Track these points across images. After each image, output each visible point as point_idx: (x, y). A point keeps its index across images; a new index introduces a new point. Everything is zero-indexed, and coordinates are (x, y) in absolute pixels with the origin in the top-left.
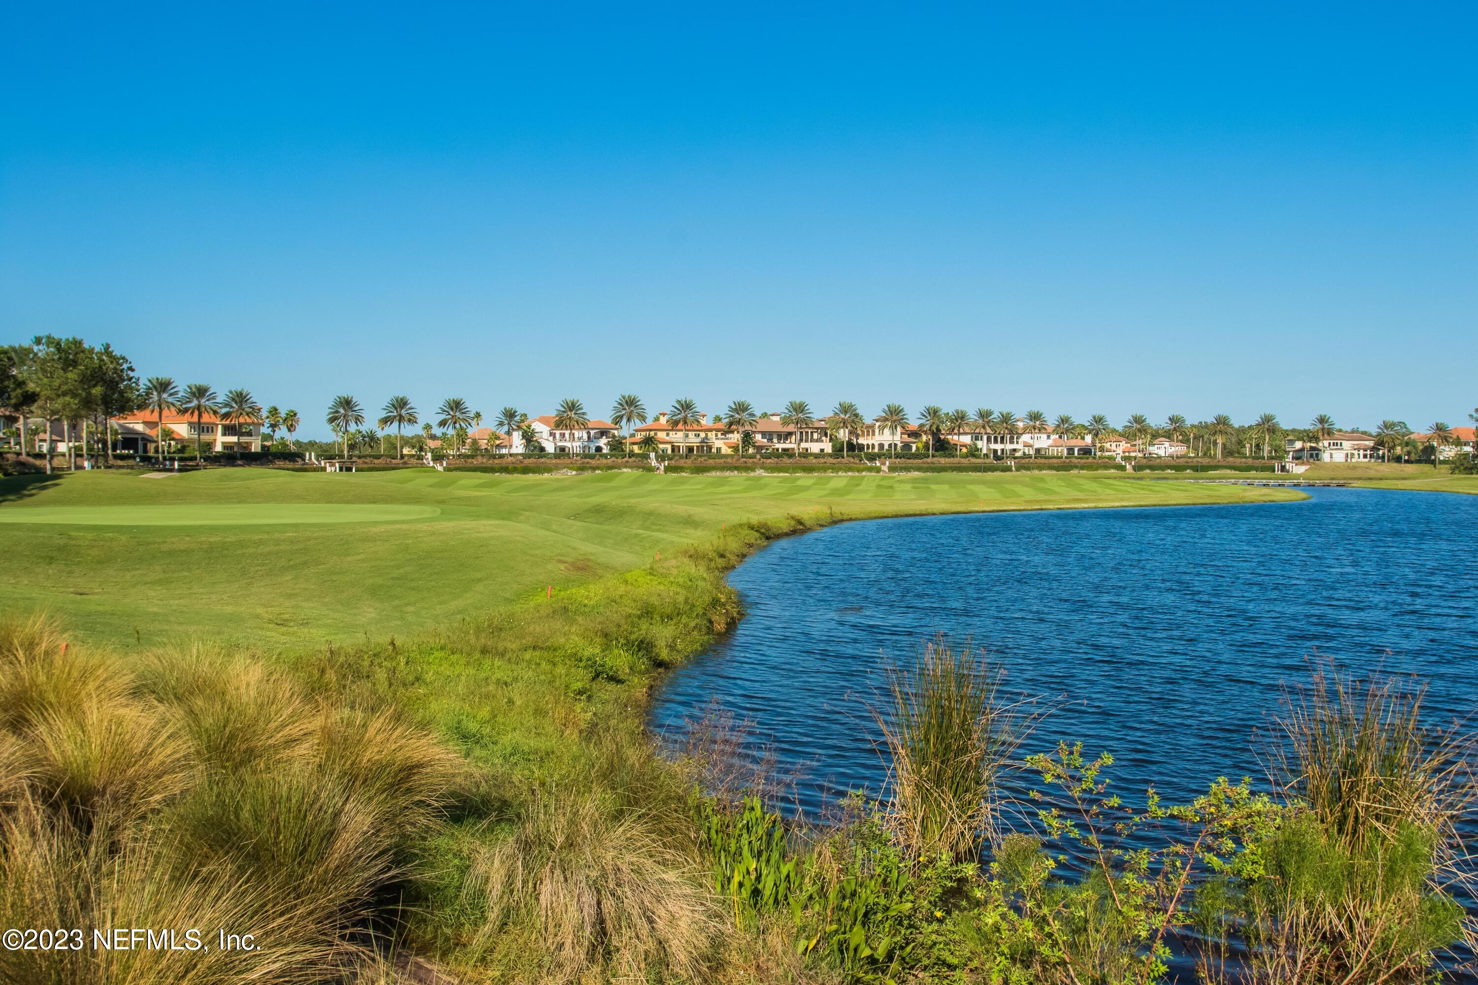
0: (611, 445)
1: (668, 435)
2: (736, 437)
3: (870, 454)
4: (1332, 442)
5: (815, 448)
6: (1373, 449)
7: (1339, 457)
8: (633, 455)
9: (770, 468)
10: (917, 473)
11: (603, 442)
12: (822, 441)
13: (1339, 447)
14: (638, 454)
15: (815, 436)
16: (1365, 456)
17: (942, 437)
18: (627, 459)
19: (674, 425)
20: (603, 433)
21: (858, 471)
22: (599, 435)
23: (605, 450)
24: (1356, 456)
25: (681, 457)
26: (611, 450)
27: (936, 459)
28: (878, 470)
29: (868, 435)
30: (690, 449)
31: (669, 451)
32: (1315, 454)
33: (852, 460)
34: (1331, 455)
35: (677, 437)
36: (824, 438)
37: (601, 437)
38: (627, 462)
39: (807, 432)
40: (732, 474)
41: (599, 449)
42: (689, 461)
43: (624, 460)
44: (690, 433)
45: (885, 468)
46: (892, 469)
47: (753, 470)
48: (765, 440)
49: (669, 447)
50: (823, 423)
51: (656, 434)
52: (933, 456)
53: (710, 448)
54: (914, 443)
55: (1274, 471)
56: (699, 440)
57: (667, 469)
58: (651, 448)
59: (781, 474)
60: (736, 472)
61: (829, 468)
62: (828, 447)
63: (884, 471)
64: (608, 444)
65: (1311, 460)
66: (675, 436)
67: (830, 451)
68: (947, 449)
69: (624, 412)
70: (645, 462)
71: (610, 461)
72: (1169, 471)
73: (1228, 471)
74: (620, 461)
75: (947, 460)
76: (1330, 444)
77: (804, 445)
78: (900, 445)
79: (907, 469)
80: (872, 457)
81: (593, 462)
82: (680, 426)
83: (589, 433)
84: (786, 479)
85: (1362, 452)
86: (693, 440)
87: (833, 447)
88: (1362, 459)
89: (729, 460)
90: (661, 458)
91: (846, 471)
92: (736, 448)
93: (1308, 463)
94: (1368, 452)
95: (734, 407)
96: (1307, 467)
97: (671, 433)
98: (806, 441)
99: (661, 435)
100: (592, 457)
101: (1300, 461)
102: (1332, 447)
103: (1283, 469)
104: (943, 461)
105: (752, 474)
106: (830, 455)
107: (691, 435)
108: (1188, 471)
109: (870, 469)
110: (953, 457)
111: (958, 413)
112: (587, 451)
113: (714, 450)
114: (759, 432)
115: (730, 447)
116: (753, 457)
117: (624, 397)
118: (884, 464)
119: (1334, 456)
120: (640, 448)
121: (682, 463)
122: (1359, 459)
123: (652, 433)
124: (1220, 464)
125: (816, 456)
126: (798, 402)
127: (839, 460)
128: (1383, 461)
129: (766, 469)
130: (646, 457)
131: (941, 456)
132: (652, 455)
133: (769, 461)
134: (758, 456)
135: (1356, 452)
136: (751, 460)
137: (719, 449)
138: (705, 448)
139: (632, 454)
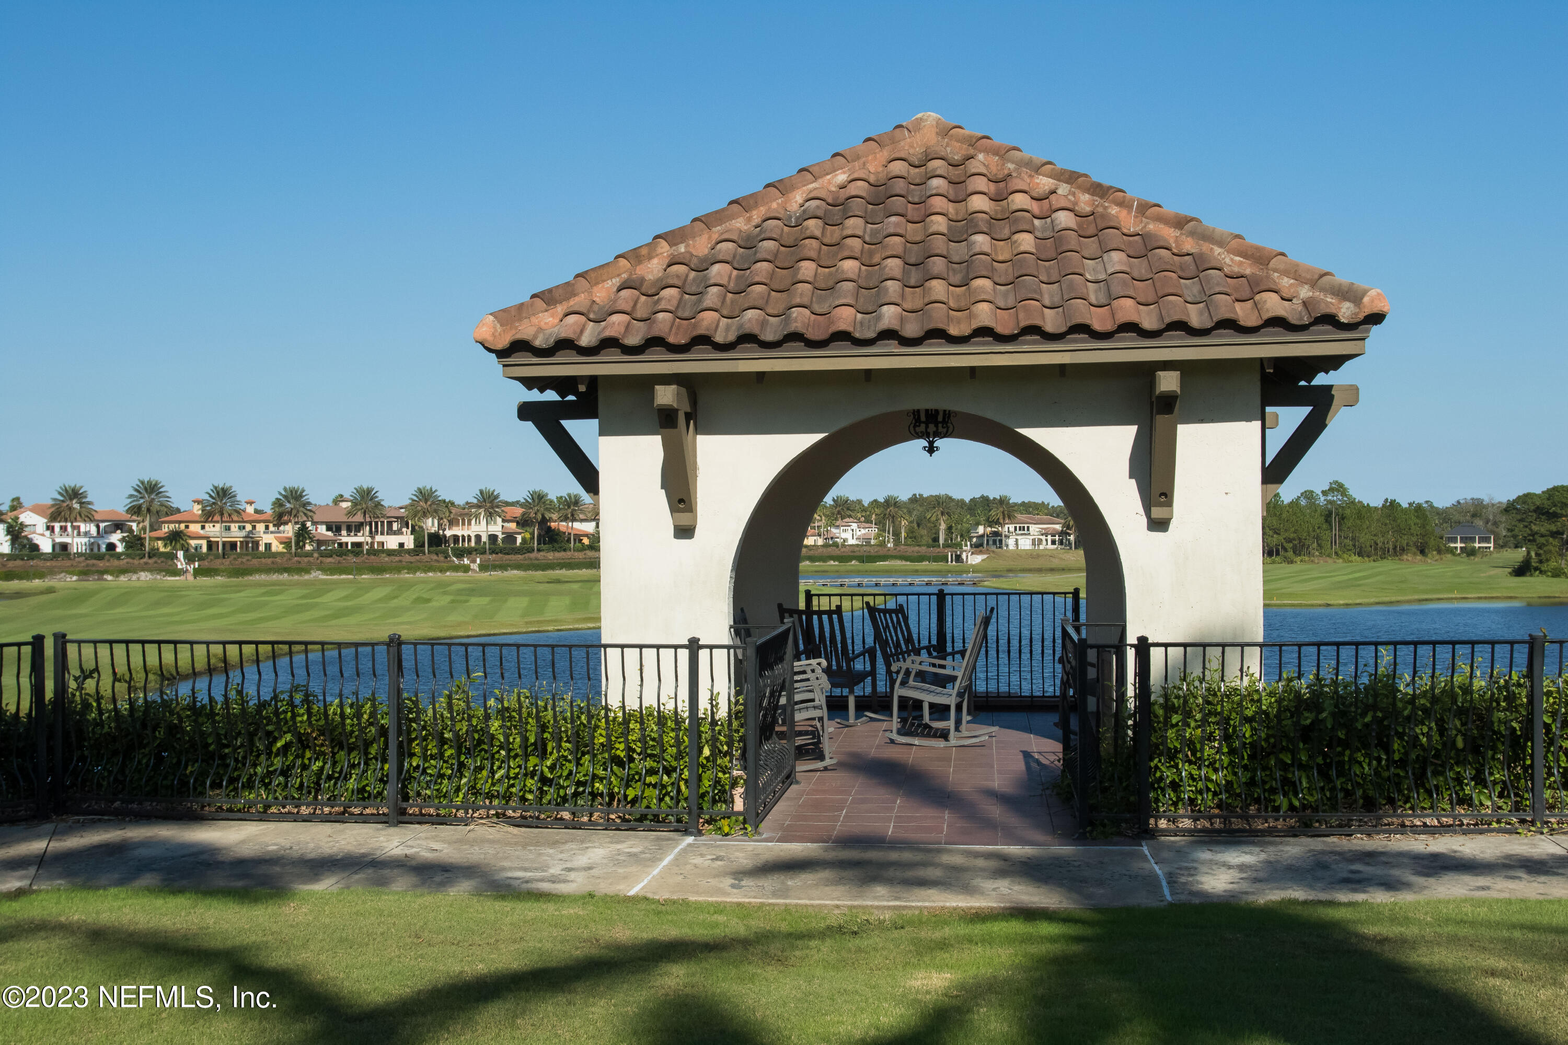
0: (127, 542)
1: (203, 527)
2: (289, 530)
3: (458, 549)
4: (1018, 526)
5: (392, 542)
6: (1062, 533)
7: (1025, 543)
8: (154, 555)
9: (329, 569)
10: (515, 572)
11: (116, 538)
12: (402, 533)
13: (1026, 532)
14: (163, 553)
15: (395, 526)
16: (1053, 542)
17: (553, 525)
18: (146, 559)
19: (208, 517)
20: (118, 526)
21: (441, 571)
22: (113, 529)
23: (120, 548)
24: (1044, 542)
25: (217, 557)
26: (127, 547)
27: (541, 553)
28: (466, 569)
29: (463, 524)
30: (233, 545)
31: (205, 549)
32: (997, 539)
33: (435, 557)
34: (1017, 540)
35: (214, 530)
36: (404, 530)
37: (115, 532)
38: (146, 563)
39: (382, 523)
40: (281, 577)
41: (111, 547)
42: (227, 562)
43: (142, 561)
44: (232, 525)
45: (475, 566)
46: (483, 567)
47: (308, 571)
48: (330, 533)
49: (204, 543)
50: (403, 510)
51: (187, 527)
52: (539, 550)
53: (256, 544)
54: (519, 533)
55: (947, 561)
56: (243, 533)
57: (197, 573)
58: (178, 546)
59: (343, 577)
60: (286, 575)
61: (404, 568)
62: (409, 541)
63: (473, 570)
64: (123, 540)
65: (993, 548)
66: (212, 529)
67: (412, 546)
68: (556, 541)
69: (142, 501)
70: (170, 563)
71: (124, 562)
72: (832, 562)
73: (898, 563)
74: (136, 562)
75: (557, 555)
76: (1016, 528)
77: (379, 538)
78: (501, 536)
79: (503, 567)
80: (460, 554)
81: (101, 564)
82: (217, 517)
83: (98, 527)
84: (350, 581)
85: (1049, 538)
86: (236, 534)
87: (415, 540)
88: (1050, 546)
89: (278, 560)
90: (190, 559)
91: (425, 571)
92: (287, 543)
93: (987, 552)
94: (1057, 538)
95: (284, 493)
96: (985, 556)
97: (207, 525)
98: (382, 534)
99: (195, 528)
100: (100, 557)
101: (981, 548)
102: (1018, 532)
103: (958, 558)
104: (550, 555)
105: (307, 577)
106: (409, 552)
107: (234, 527)
108: (853, 562)
109: (456, 568)
110: (565, 550)
111: (570, 497)
112: (96, 550)
113: (262, 548)
114: (322, 523)
115: (281, 543)
116: (309, 554)
117: (142, 483)
118: (474, 561)
119: (1020, 542)
120: (165, 546)
121: (218, 564)
122: (1047, 545)
123: (183, 526)
124: (890, 553)
125: (391, 553)
126: (365, 487)
127: (418, 558)
128: (1071, 548)
129: (324, 570)
130: (172, 556)
131: (548, 551)
132: (180, 554)
133: (329, 560)
134: (316, 555)
135: (1043, 538)
136: (306, 560)
137: (268, 546)
138: (251, 543)
139: (154, 553)
